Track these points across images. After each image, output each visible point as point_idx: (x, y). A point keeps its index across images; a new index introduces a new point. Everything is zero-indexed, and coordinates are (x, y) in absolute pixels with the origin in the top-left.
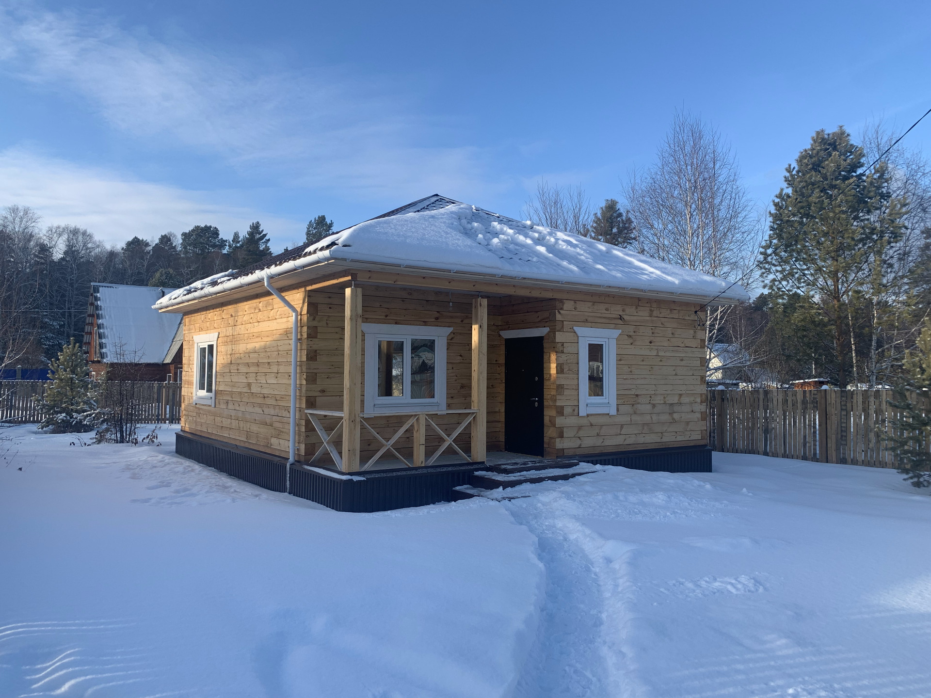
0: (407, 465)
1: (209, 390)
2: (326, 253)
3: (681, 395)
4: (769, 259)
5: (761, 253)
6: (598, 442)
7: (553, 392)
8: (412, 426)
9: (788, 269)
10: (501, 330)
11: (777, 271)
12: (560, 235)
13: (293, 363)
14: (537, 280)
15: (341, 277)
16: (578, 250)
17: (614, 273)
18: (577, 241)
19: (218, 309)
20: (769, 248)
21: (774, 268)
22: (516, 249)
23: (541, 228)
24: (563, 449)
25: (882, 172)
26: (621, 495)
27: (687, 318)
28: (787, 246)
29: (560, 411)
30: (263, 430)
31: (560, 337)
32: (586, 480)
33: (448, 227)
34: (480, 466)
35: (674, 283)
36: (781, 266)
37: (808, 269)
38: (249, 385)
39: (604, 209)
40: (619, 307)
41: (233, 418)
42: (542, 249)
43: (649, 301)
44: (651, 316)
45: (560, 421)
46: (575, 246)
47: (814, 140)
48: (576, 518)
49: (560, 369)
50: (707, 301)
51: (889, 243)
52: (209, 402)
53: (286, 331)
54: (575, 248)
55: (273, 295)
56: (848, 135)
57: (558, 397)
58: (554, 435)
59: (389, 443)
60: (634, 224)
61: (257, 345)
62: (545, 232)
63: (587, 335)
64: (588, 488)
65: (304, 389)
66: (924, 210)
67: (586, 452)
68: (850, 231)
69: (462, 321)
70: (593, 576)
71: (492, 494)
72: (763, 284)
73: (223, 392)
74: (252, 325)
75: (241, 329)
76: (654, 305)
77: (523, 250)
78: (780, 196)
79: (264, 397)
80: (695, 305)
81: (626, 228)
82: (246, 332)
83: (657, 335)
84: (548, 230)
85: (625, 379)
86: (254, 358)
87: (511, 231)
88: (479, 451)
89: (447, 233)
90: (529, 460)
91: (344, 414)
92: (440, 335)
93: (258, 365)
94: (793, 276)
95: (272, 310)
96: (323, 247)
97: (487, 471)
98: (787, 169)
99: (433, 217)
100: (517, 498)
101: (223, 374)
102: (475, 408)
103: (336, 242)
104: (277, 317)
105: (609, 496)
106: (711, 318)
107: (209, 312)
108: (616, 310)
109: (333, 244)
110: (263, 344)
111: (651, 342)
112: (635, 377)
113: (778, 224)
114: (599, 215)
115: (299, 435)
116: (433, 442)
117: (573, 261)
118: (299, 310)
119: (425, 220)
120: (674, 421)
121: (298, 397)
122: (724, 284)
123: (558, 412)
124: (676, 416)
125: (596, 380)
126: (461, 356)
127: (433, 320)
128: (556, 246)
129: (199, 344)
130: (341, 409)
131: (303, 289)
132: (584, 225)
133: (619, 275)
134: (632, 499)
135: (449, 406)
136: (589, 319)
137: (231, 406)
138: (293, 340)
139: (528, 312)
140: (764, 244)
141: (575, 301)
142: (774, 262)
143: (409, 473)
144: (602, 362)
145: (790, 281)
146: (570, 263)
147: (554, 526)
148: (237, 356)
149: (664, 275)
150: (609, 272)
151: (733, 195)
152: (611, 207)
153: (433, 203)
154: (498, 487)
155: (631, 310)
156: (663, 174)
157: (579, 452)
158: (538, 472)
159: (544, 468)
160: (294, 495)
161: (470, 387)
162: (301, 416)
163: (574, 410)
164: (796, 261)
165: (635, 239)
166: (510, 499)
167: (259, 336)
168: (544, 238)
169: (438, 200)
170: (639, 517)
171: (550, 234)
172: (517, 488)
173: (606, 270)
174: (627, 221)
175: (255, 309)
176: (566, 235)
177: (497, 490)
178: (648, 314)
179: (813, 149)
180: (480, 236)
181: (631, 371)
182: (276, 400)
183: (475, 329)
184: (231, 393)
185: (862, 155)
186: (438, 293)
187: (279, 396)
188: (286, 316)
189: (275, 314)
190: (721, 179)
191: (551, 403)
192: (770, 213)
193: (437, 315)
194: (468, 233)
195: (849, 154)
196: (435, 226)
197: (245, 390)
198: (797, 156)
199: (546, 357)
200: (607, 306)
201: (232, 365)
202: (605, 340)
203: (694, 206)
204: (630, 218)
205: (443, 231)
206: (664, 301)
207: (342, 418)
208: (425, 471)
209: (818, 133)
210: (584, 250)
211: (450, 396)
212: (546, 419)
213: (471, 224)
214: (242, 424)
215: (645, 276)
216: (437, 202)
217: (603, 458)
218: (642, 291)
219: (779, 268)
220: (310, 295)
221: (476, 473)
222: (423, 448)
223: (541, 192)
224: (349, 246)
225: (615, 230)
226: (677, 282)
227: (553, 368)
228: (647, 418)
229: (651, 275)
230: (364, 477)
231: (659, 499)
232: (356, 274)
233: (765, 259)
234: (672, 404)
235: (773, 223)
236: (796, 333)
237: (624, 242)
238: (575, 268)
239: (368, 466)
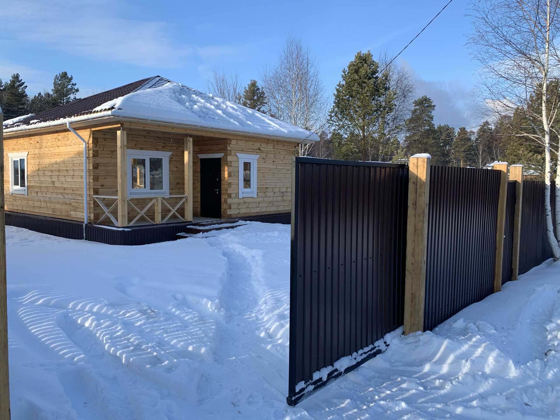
0: (152, 223)
1: (23, 185)
2: (109, 112)
3: (287, 188)
4: (333, 118)
5: (329, 115)
6: (248, 211)
7: (226, 186)
8: (154, 204)
9: (341, 124)
10: (198, 154)
11: (336, 125)
12: (228, 103)
13: (84, 171)
14: (218, 129)
15: (114, 125)
16: (238, 113)
17: (256, 126)
18: (237, 107)
19: (27, 138)
20: (332, 113)
21: (335, 123)
22: (206, 112)
23: (218, 99)
24: (231, 215)
25: (386, 77)
26: (259, 233)
27: (291, 150)
28: (341, 112)
29: (230, 196)
30: (65, 207)
31: (229, 158)
32: (242, 228)
33: (170, 98)
34: (189, 223)
35: (284, 132)
36: (338, 122)
37: (351, 124)
38: (53, 182)
39: (250, 85)
40: (258, 144)
41: (42, 201)
42: (220, 112)
43: (273, 141)
44: (274, 148)
45: (229, 201)
46: (236, 110)
47: (356, 57)
48: (239, 243)
49: (230, 175)
50: (300, 141)
51: (388, 113)
52: (23, 193)
53: (79, 153)
54: (236, 111)
55: (70, 131)
56: (372, 56)
57: (229, 189)
58: (227, 207)
59: (142, 212)
60: (266, 95)
61: (58, 160)
62: (220, 101)
63: (243, 158)
64: (243, 231)
65: (92, 185)
66: (405, 97)
67: (242, 216)
68: (370, 106)
69: (177, 149)
70: (247, 263)
71: (197, 236)
72: (329, 132)
73: (33, 187)
74: (54, 148)
75: (44, 150)
76: (275, 143)
77: (210, 112)
78: (339, 85)
79: (65, 189)
80: (295, 143)
81: (261, 97)
82: (50, 152)
83: (277, 158)
84: (222, 100)
85: (261, 180)
86: (56, 167)
87: (203, 101)
88: (189, 216)
89: (170, 102)
90: (215, 220)
91: (119, 197)
92: (165, 156)
93: (59, 171)
94: (344, 127)
95: (68, 140)
96: (106, 109)
97: (193, 226)
98: (343, 71)
99: (160, 91)
100: (210, 237)
101: (33, 176)
102: (186, 194)
103: (114, 107)
104: (71, 145)
105: (254, 234)
106: (304, 149)
107: (20, 139)
108: (257, 145)
109: (113, 108)
110: (62, 159)
111: (273, 162)
112: (265, 179)
113: (337, 100)
114: (247, 89)
115: (90, 209)
116: (165, 212)
117: (236, 119)
118: (87, 141)
119: (158, 94)
120: (284, 200)
121: (88, 189)
122: (308, 133)
123: (228, 196)
124: (285, 198)
125: (247, 182)
126: (176, 167)
127: (161, 148)
128: (227, 110)
129: (12, 158)
130: (116, 194)
131: (89, 130)
132: (239, 94)
133: (259, 127)
134: (264, 235)
135: (171, 194)
136: (244, 149)
137: (40, 194)
138: (84, 158)
139: (213, 145)
140: (330, 110)
141: (237, 140)
142: (335, 120)
143: (153, 227)
144: (250, 171)
145: (342, 130)
146: (235, 120)
147: (228, 247)
148: (43, 166)
149: (280, 128)
150: (254, 126)
151: (317, 83)
152: (254, 84)
153: (158, 81)
154: (200, 233)
155: (264, 145)
156: (281, 69)
157: (238, 216)
158: (219, 225)
159: (222, 223)
160: (89, 240)
161: (183, 184)
162: (90, 199)
163: (236, 195)
164: (345, 120)
165: (266, 103)
166: (206, 237)
167: (59, 154)
168: (220, 105)
169: (160, 80)
170: (267, 241)
171: (223, 102)
172: (210, 232)
173: (252, 124)
174: (262, 93)
175: (55, 139)
176: (231, 103)
177: (200, 234)
178: (272, 148)
179: (355, 62)
180: (187, 103)
181: (264, 176)
182: (73, 191)
183: (186, 154)
184: (40, 187)
185: (378, 67)
186: (164, 133)
187: (75, 189)
188: (78, 144)
189: (70, 143)
190: (311, 74)
191: (225, 192)
192: (334, 94)
193: (163, 145)
194: (181, 102)
195: (372, 65)
196: (163, 97)
197: (51, 185)
198: (348, 64)
199: (222, 169)
200: (252, 143)
201: (40, 171)
202: (252, 160)
203: (296, 88)
204: (263, 92)
205: (168, 101)
206: (280, 141)
207: (117, 199)
208: (161, 226)
209: (358, 53)
210: (241, 113)
211: (171, 189)
212: (223, 200)
213: (181, 95)
214: (49, 205)
215: (271, 128)
216: (160, 81)
217: (250, 218)
218: (269, 136)
219: (337, 124)
220: (94, 133)
221: (188, 227)
222: (160, 215)
223: (215, 74)
224: (121, 109)
225: (255, 98)
226: (286, 132)
227: (226, 174)
228: (271, 199)
229: (274, 127)
230: (130, 229)
231: (275, 234)
232: (123, 123)
233: (331, 118)
234: (283, 192)
235: (335, 99)
236: (344, 157)
237: (260, 105)
238: (237, 123)
239: (131, 224)
